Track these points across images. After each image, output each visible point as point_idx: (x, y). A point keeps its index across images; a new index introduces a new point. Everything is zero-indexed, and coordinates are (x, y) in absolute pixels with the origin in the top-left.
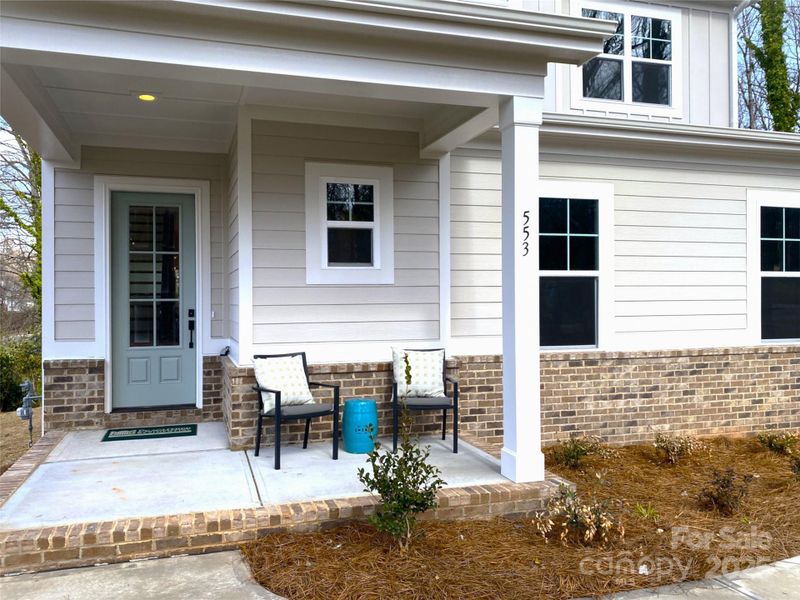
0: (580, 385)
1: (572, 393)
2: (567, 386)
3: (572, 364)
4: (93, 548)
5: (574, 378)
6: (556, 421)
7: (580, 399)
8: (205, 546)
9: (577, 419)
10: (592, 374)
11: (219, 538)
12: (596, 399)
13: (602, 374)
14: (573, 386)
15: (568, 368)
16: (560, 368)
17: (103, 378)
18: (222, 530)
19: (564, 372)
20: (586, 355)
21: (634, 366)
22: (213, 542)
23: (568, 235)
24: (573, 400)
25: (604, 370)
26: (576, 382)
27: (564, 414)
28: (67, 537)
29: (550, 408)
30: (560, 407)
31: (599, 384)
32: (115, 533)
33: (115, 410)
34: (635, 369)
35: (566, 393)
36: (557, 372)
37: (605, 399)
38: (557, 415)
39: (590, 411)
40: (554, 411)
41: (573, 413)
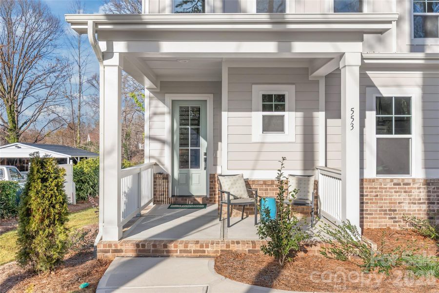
0: (399, 196)
1: (395, 199)
2: (392, 196)
3: (395, 184)
4: (155, 250)
5: (396, 192)
6: (385, 214)
7: (399, 203)
8: (198, 254)
9: (397, 213)
10: (407, 190)
11: (204, 251)
12: (409, 203)
13: (413, 190)
14: (395, 196)
15: (393, 186)
16: (388, 186)
17: (168, 182)
18: (206, 248)
19: (390, 188)
20: (403, 180)
21: (433, 187)
22: (202, 253)
23: (394, 116)
24: (395, 203)
25: (415, 188)
26: (398, 194)
27: (390, 210)
28: (146, 244)
29: (382, 207)
30: (388, 207)
31: (411, 196)
32: (164, 245)
33: (173, 196)
34: (434, 188)
35: (391, 199)
36: (386, 188)
37: (415, 204)
38: (386, 210)
39: (405, 210)
40: (383, 208)
41: (395, 210)
